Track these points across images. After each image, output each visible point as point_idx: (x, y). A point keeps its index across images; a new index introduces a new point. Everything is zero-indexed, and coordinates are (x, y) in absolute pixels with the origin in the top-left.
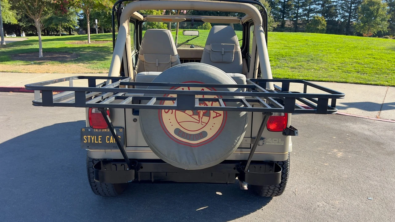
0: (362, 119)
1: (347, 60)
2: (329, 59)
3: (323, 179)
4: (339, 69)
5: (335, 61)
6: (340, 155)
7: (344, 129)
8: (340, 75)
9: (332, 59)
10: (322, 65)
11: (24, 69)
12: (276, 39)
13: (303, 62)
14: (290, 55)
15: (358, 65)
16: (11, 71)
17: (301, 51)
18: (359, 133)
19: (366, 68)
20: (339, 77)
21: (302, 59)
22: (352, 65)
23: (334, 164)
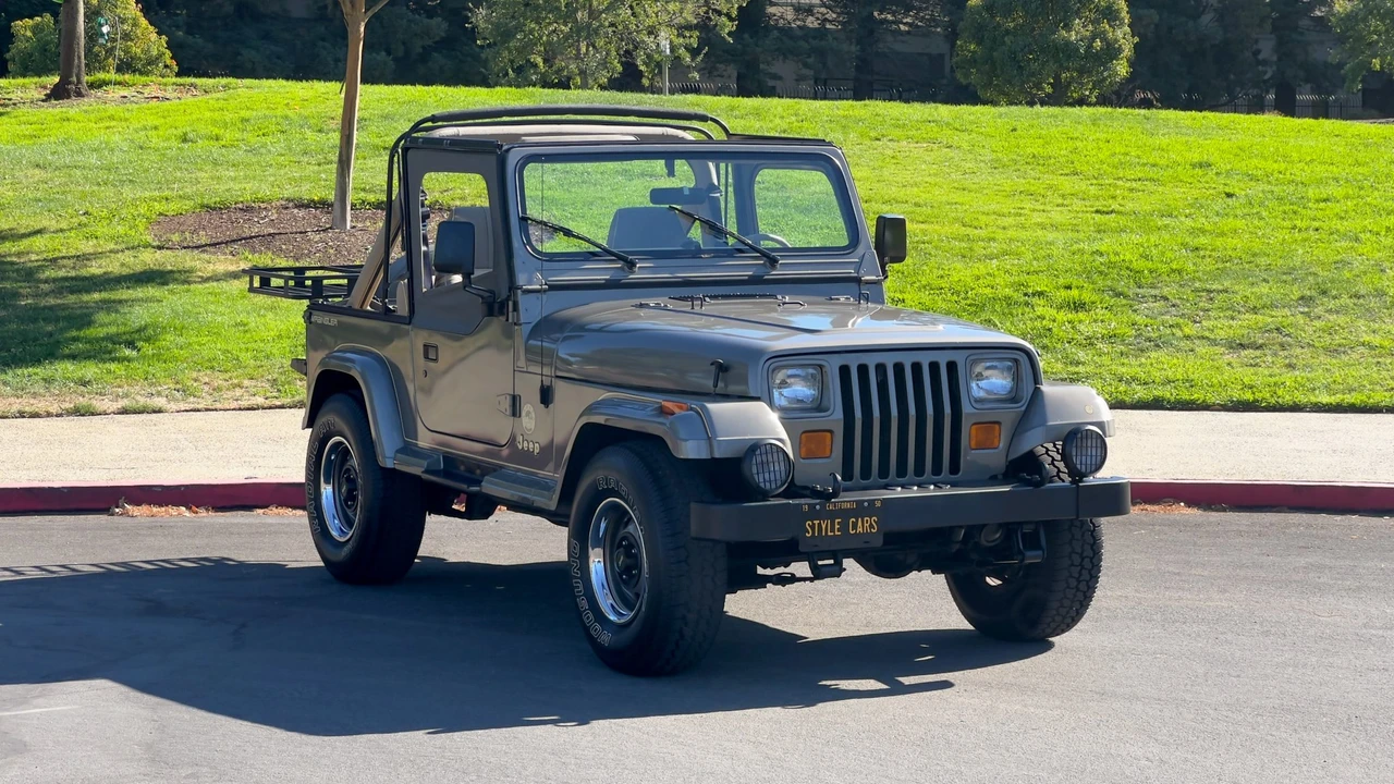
13: (1279, 312)
14: (1173, 266)
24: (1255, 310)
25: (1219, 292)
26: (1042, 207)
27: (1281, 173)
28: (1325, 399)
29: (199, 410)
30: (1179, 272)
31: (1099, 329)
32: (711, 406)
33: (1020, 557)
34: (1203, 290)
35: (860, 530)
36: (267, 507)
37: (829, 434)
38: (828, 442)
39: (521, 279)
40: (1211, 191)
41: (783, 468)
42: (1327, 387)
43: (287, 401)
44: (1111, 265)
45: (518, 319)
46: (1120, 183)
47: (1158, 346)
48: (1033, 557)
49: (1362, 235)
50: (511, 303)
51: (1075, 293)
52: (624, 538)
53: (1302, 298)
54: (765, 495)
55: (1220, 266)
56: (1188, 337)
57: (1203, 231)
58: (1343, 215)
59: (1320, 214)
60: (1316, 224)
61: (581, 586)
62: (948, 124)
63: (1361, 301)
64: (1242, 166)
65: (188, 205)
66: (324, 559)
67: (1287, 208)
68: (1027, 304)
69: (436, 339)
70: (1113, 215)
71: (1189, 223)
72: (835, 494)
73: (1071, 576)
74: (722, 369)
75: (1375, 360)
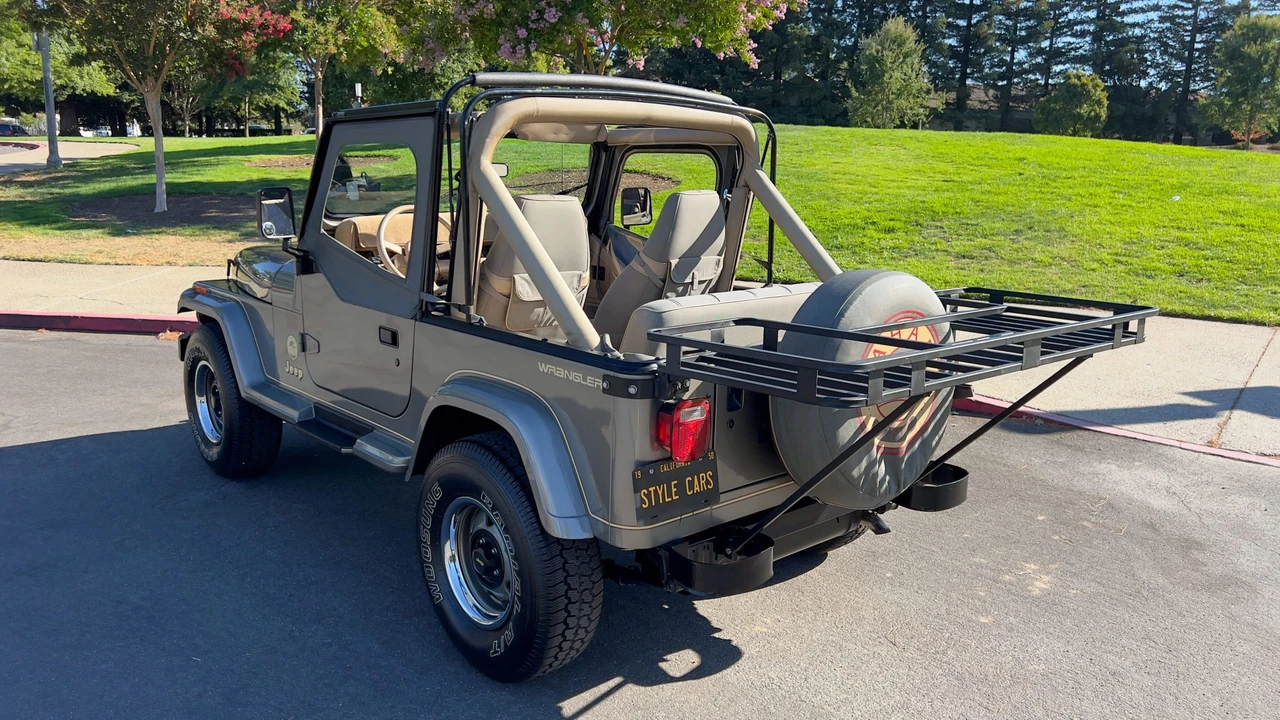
0: (1155, 446)
1: (1148, 232)
2: (1088, 228)
3: (960, 678)
4: (1116, 261)
5: (1108, 233)
6: (1042, 586)
7: (1083, 484)
8: (1118, 285)
9: (1096, 227)
10: (1064, 249)
11: (100, 252)
12: (918, 157)
13: (999, 238)
14: (958, 210)
15: (1181, 250)
16: (60, 257)
17: (995, 198)
18: (1130, 501)
19: (1210, 262)
20: (1114, 292)
21: (997, 225)
22: (1163, 247)
23: (1012, 619)
26: (918, 178)
27: (1058, 164)
30: (959, 213)
31: (891, 244)
40: (1013, 172)
44: (925, 209)
46: (970, 167)
49: (1074, 197)
51: (894, 223)
53: (1016, 231)
55: (984, 211)
64: (1040, 160)
67: (1045, 181)
70: (950, 183)
71: (985, 188)
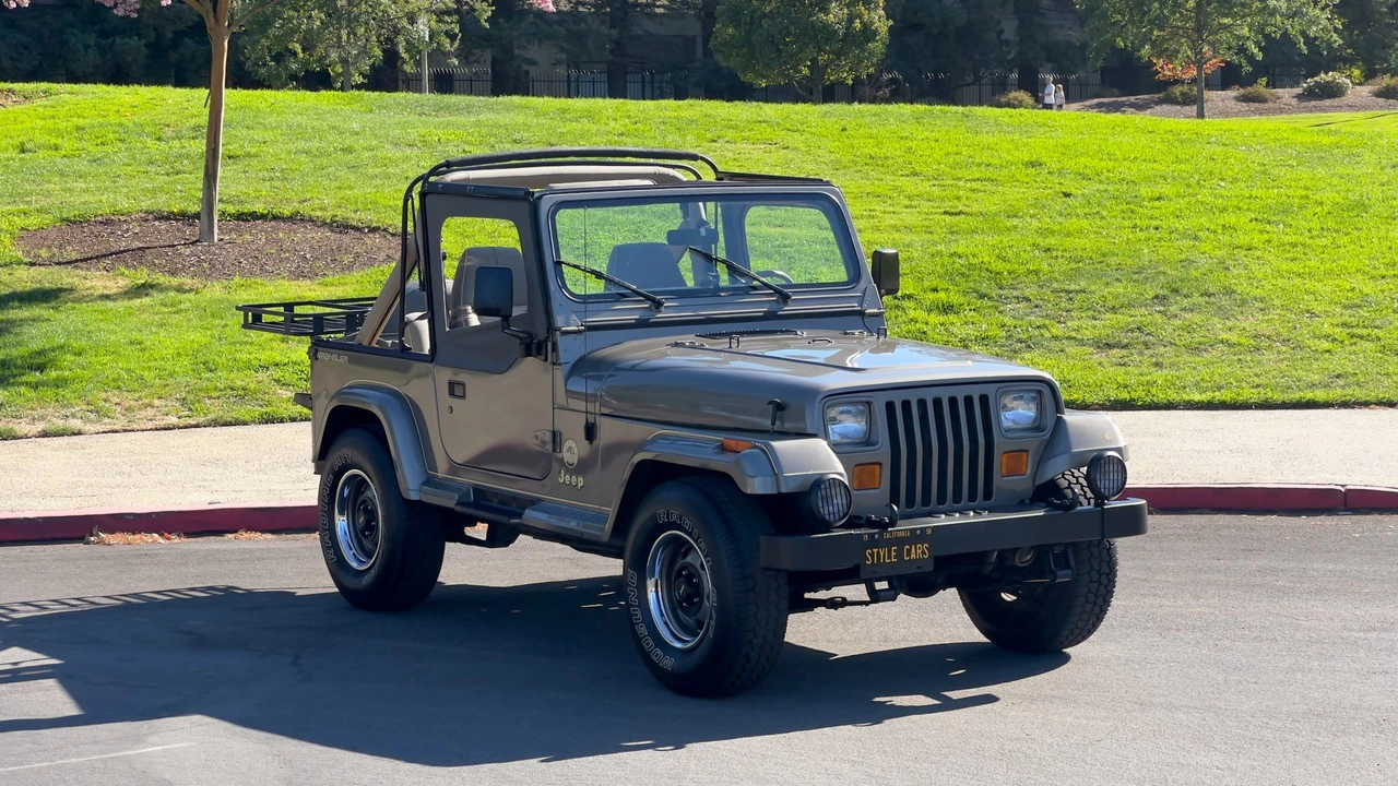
24: (1113, 310)
25: (1078, 292)
26: (891, 209)
27: (1109, 171)
28: (1197, 397)
29: (117, 432)
30: (1036, 272)
31: (971, 331)
32: (775, 444)
33: (1052, 576)
34: (1062, 291)
35: (913, 556)
36: (236, 532)
37: (877, 467)
38: (878, 474)
39: (559, 321)
40: (1049, 191)
41: (845, 502)
42: (1196, 384)
43: (201, 420)
44: (971, 267)
45: (557, 358)
46: (961, 183)
47: (1029, 347)
48: (1064, 577)
49: (1201, 234)
50: (550, 345)
51: (942, 295)
52: (682, 569)
53: (1156, 297)
54: (828, 527)
55: (1073, 265)
56: (1055, 338)
57: (1052, 233)
58: (1178, 213)
59: (1156, 213)
60: (1155, 223)
61: (639, 613)
62: (778, 124)
63: (1212, 299)
64: (1070, 164)
65: (48, 219)
66: (338, 586)
67: (1124, 207)
68: (897, 307)
69: (463, 377)
70: (963, 217)
71: (1035, 224)
72: (892, 524)
73: (1090, 592)
74: (780, 407)
75: (1236, 358)
